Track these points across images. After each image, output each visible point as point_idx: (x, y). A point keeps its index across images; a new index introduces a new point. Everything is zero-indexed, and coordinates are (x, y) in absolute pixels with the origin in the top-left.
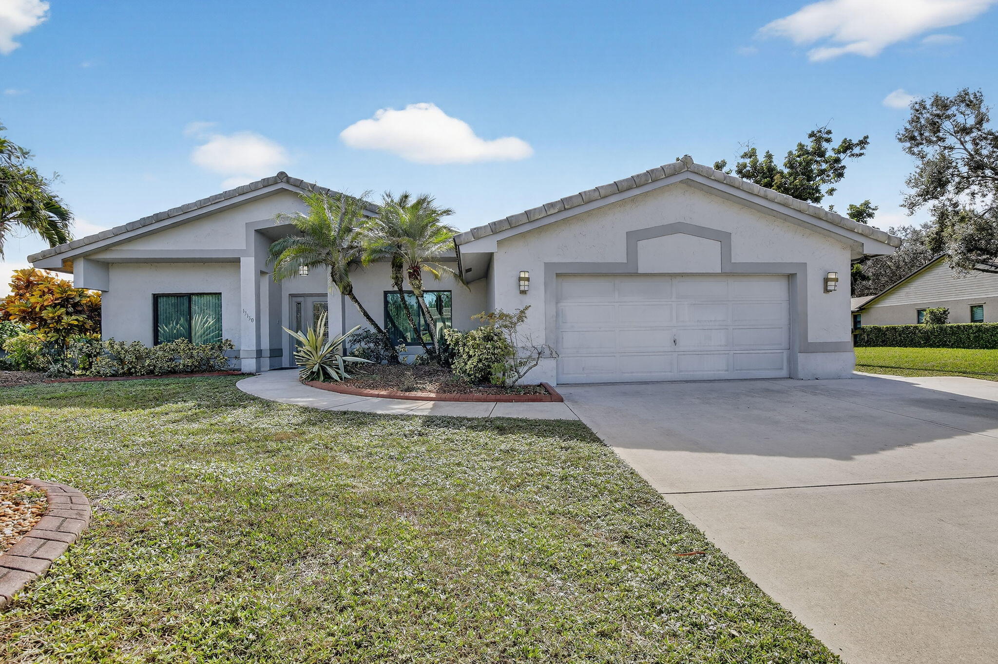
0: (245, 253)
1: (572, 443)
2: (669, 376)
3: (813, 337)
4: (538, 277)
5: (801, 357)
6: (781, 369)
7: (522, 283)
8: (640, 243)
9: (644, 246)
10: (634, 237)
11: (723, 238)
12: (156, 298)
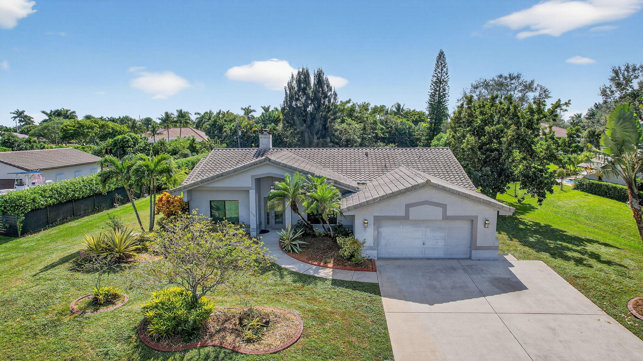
0: (251, 188)
1: (372, 295)
2: (421, 256)
3: (479, 244)
4: (371, 221)
5: (473, 252)
6: (467, 255)
7: (365, 224)
8: (410, 208)
9: (412, 210)
10: (408, 206)
11: (444, 206)
12: (211, 201)
